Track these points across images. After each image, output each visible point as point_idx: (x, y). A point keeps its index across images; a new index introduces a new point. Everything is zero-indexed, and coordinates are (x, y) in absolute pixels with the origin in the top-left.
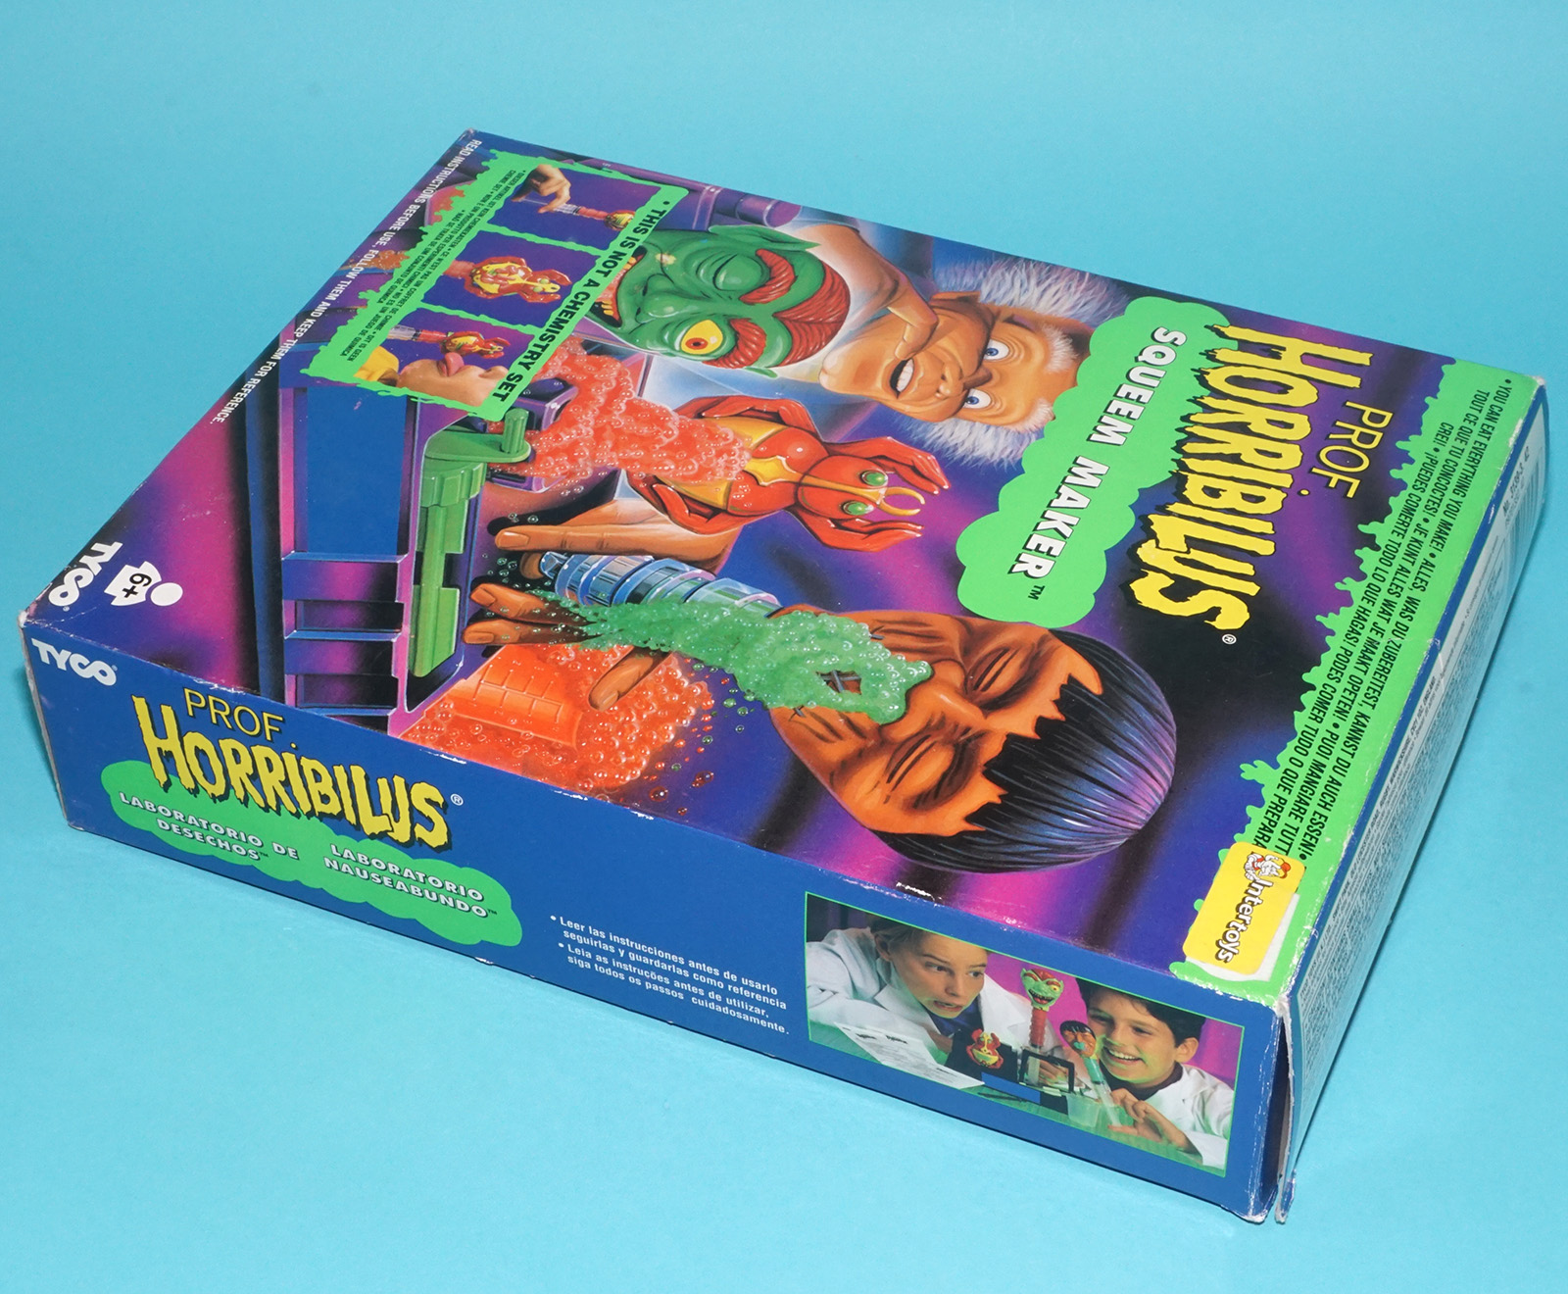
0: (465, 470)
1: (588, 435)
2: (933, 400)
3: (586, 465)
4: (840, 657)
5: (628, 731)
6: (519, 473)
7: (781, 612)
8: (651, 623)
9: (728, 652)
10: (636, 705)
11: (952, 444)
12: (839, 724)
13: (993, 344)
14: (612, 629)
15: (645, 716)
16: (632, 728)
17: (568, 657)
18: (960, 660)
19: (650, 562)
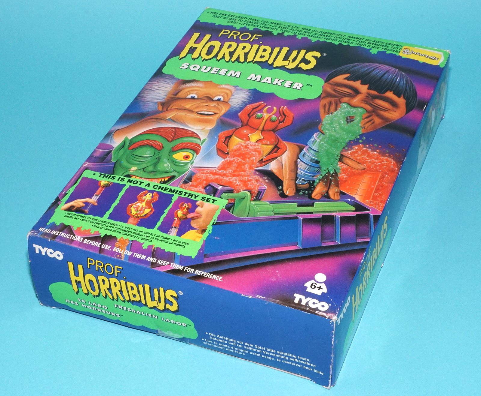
0: (254, 206)
1: (237, 178)
2: (219, 107)
3: (253, 177)
4: (340, 120)
5: (374, 162)
6: (256, 193)
7: (322, 132)
8: (328, 158)
9: (340, 142)
10: (363, 160)
11: (242, 102)
12: (367, 120)
13: (190, 96)
14: (331, 167)
15: (368, 158)
16: (372, 161)
17: (344, 175)
18: (340, 98)
19: (301, 160)
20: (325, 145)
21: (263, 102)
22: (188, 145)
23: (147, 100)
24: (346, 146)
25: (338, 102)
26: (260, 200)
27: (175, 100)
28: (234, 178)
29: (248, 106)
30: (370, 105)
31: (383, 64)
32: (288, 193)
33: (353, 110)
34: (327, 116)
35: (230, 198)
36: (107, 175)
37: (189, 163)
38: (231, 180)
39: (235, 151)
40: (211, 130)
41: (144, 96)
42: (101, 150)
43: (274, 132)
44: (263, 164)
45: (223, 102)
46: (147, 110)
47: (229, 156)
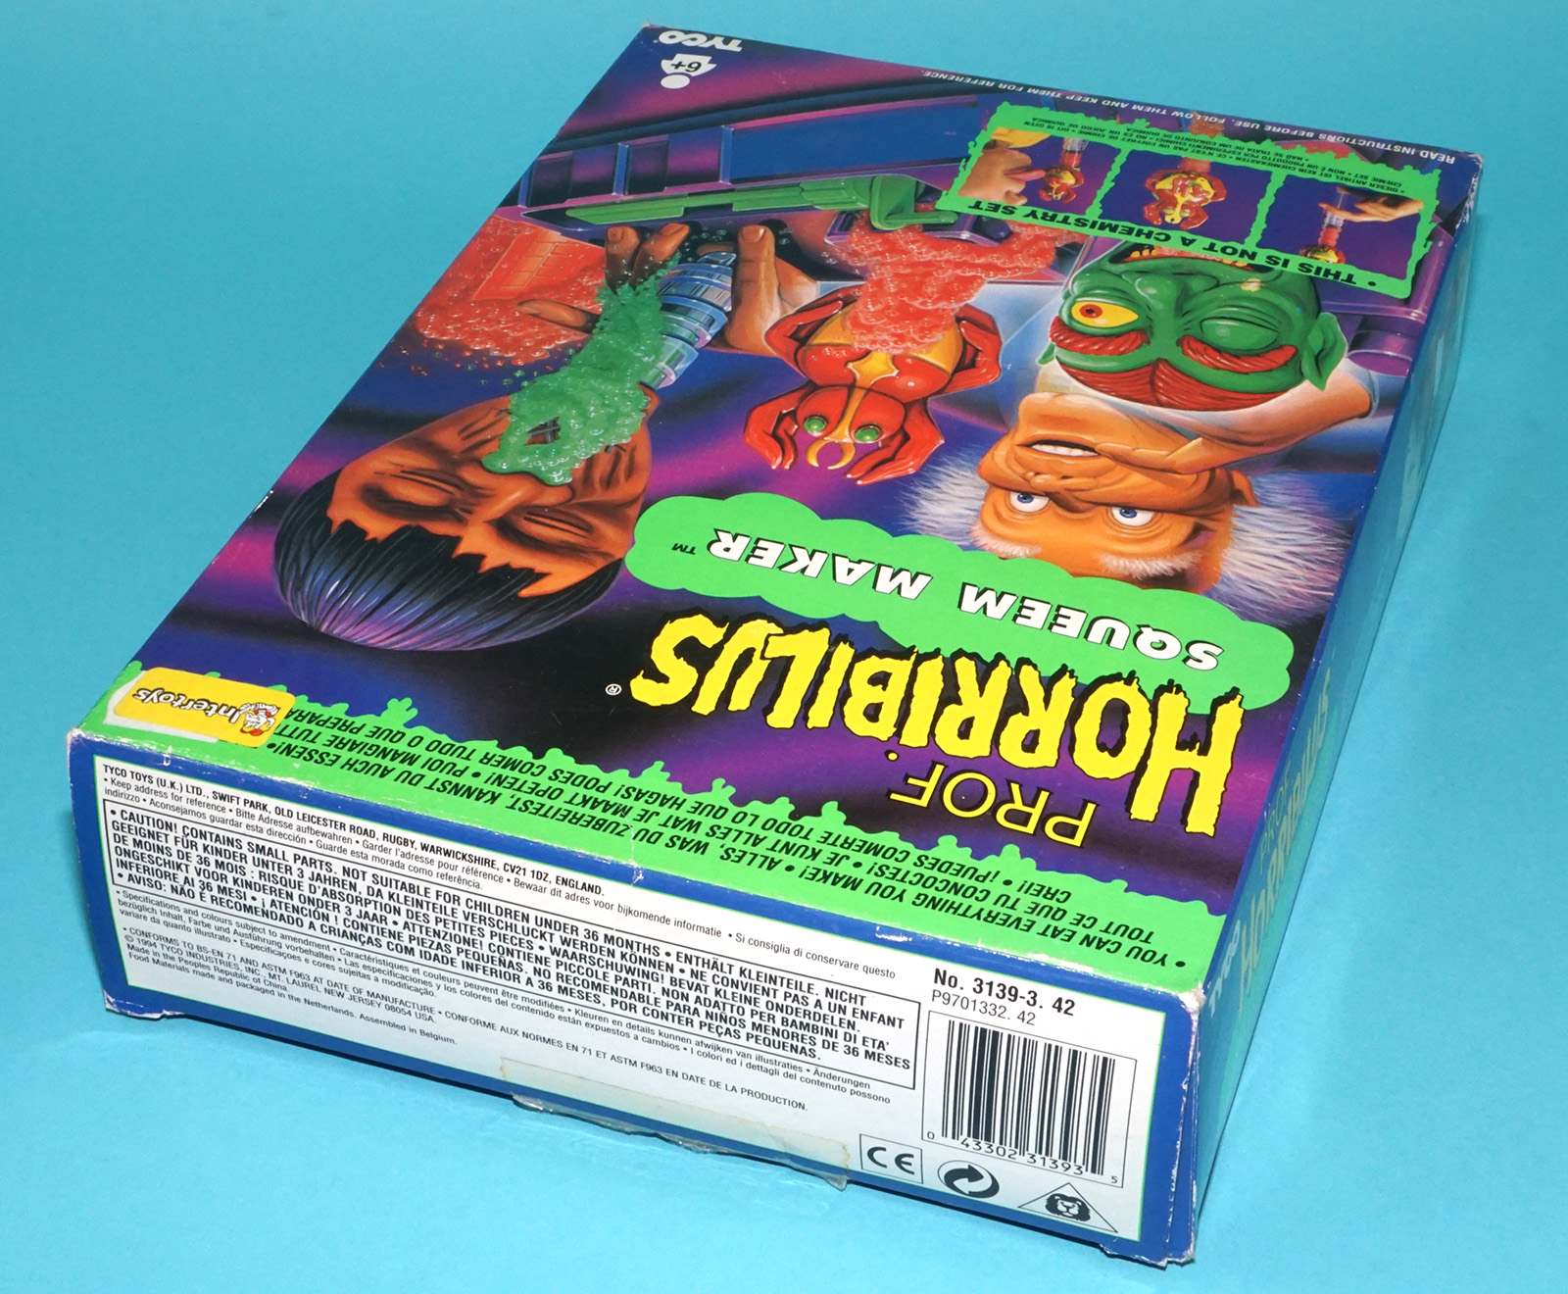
2: (1020, 470)
6: (855, 227)
7: (648, 391)
11: (938, 484)
13: (1142, 518)
17: (588, 282)
18: (573, 502)
19: (721, 310)
20: (639, 354)
21: (859, 482)
22: (1096, 347)
23: (1306, 518)
24: (570, 357)
25: (579, 488)
26: (843, 212)
27: (1192, 509)
28: (928, 257)
29: (911, 471)
30: (462, 485)
31: (376, 648)
32: (762, 231)
33: (527, 463)
34: (626, 438)
35: (932, 214)
36: (1331, 277)
37: (1080, 296)
38: (934, 253)
39: (936, 326)
40: (1031, 390)
41: (1323, 535)
42: (1389, 353)
43: (810, 382)
44: (840, 295)
45: (1007, 486)
46: (1286, 478)
47: (952, 314)
